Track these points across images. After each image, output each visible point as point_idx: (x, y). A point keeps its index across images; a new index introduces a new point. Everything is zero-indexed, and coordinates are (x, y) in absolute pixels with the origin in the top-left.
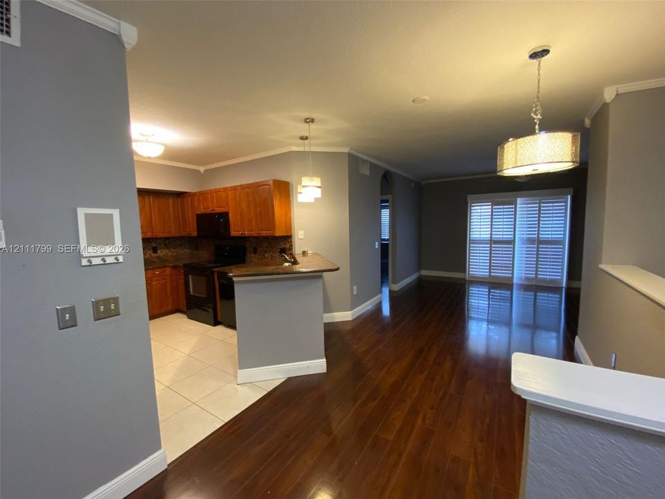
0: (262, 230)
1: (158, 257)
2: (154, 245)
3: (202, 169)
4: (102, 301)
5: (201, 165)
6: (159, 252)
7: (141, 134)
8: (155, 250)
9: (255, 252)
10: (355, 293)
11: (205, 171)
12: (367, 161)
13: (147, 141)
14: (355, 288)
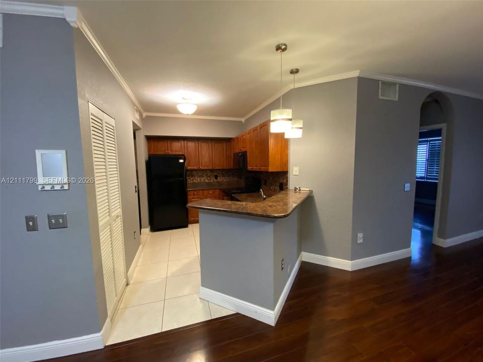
0: (262, 166)
1: (217, 182)
2: (216, 174)
3: (243, 120)
4: (54, 216)
5: (242, 116)
6: (218, 178)
7: (183, 98)
8: (216, 177)
9: (265, 184)
10: (360, 241)
11: (245, 121)
12: (394, 84)
13: (187, 103)
14: (360, 235)
